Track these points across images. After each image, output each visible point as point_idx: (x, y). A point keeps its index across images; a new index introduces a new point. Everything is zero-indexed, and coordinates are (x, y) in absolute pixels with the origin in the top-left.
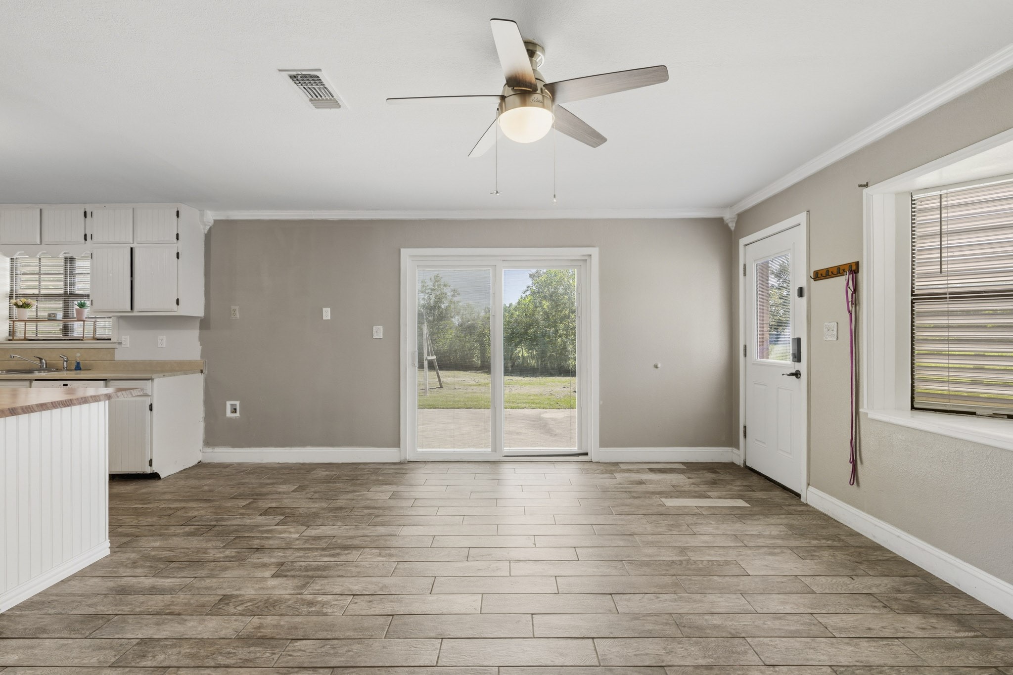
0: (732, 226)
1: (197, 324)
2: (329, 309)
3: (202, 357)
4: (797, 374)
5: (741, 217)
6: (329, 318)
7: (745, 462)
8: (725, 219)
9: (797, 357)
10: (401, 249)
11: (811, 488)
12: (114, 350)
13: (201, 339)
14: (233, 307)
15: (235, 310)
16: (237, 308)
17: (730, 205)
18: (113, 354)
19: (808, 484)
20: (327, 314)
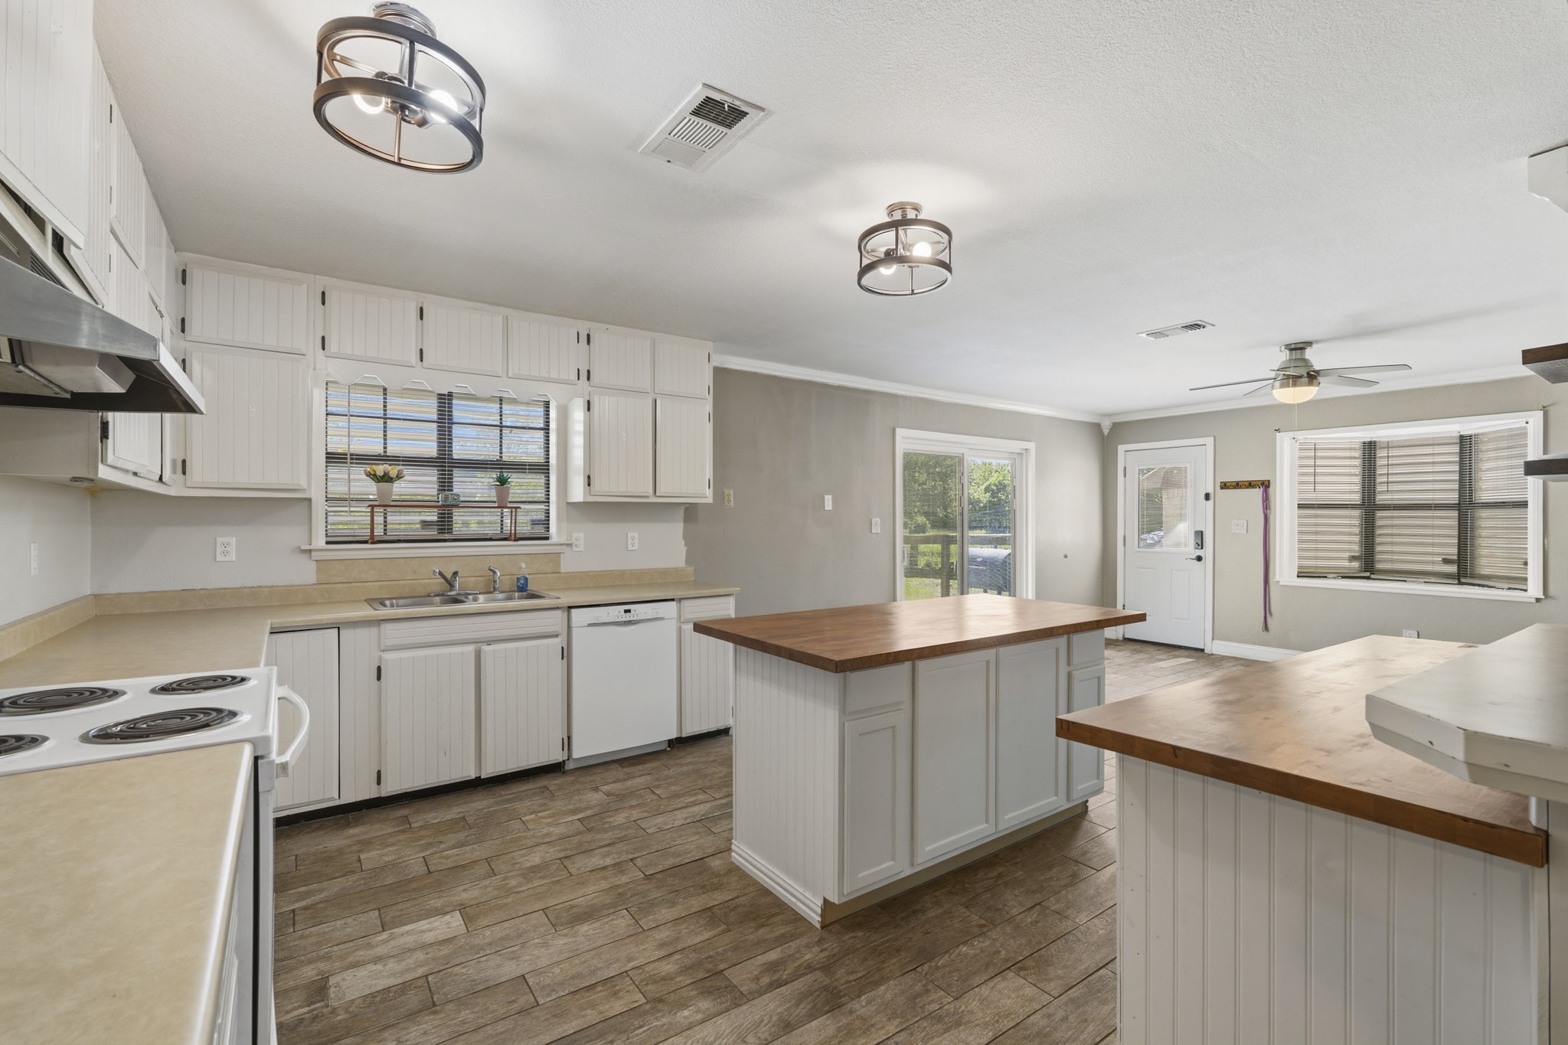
0: (1106, 431)
1: (681, 513)
2: (830, 497)
3: (687, 563)
4: (1199, 559)
5: (1116, 426)
6: (830, 508)
7: (1124, 636)
8: (1102, 425)
9: (1200, 545)
10: (897, 429)
11: (1215, 641)
12: (560, 556)
13: (686, 536)
14: (726, 491)
15: (729, 495)
16: (732, 492)
17: (1109, 415)
18: (558, 563)
19: (1213, 639)
20: (828, 502)
